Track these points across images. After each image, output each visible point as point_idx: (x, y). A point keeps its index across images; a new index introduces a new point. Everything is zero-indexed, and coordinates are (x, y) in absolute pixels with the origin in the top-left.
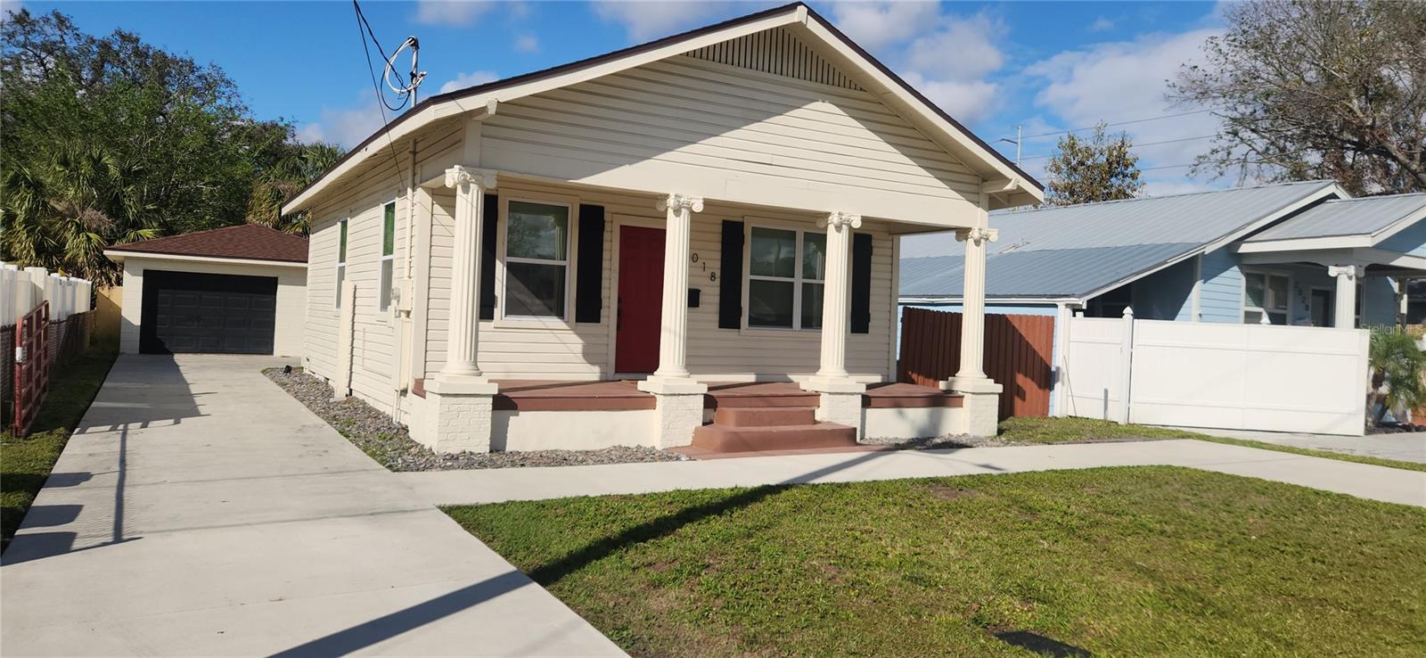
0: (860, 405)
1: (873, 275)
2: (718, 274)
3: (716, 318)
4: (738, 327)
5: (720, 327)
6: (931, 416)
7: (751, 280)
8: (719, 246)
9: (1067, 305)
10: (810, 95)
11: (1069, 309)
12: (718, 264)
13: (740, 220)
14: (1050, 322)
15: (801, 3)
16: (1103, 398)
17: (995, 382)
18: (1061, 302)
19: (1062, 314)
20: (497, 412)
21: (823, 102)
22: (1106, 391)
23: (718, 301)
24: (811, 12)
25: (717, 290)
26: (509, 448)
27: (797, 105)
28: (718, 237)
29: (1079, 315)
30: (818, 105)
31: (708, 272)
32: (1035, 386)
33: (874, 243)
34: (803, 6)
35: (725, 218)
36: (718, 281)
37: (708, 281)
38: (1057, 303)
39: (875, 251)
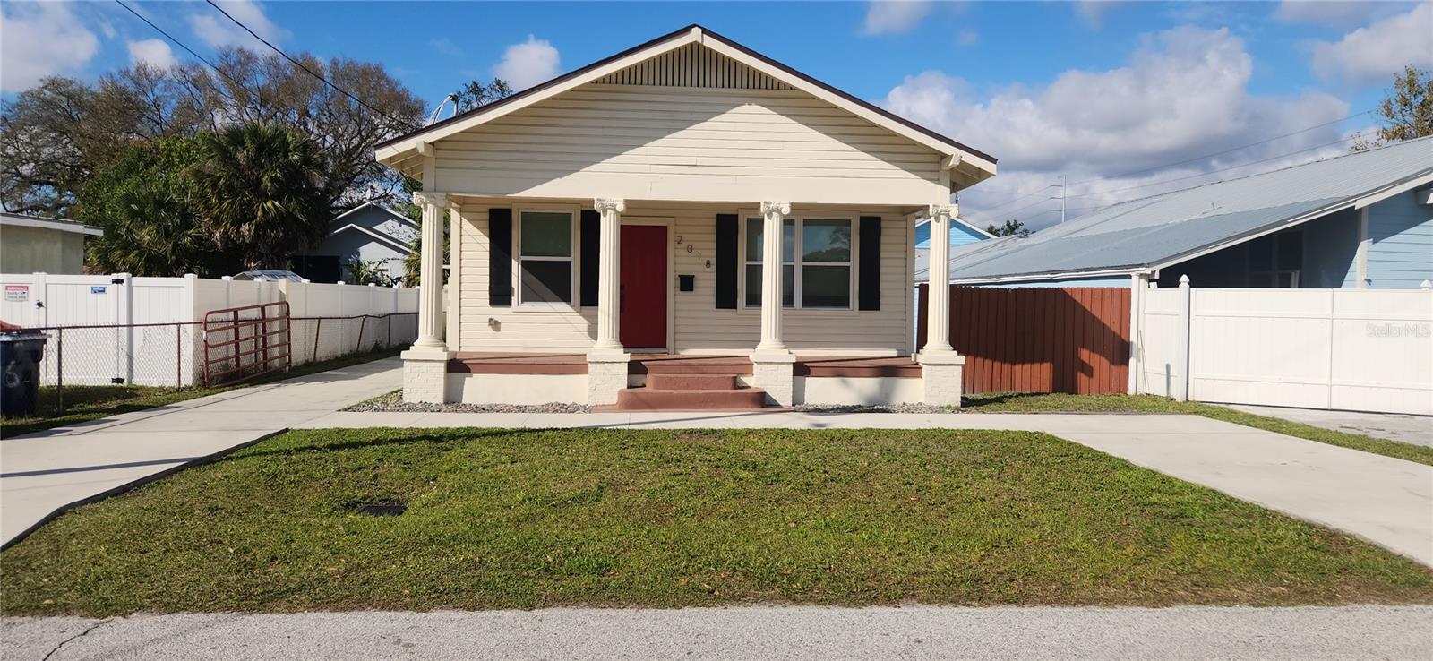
0: (792, 373)
1: (882, 254)
2: (713, 261)
3: (713, 300)
4: (735, 307)
5: (717, 307)
6: (882, 386)
7: (747, 266)
8: (714, 237)
9: (1141, 276)
10: (733, 100)
11: (1142, 281)
12: (714, 253)
13: (735, 213)
14: (1125, 295)
15: (694, 26)
16: (1165, 373)
17: (959, 354)
18: (1134, 272)
19: (1136, 285)
20: (450, 374)
21: (750, 104)
22: (1168, 367)
23: (715, 285)
24: (705, 31)
25: (713, 276)
26: (463, 402)
27: (723, 111)
28: (714, 230)
29: (1154, 285)
30: (745, 108)
31: (704, 261)
32: (1105, 362)
33: (883, 224)
34: (696, 28)
35: (720, 212)
36: (713, 268)
37: (704, 268)
38: (1131, 274)
39: (884, 232)
